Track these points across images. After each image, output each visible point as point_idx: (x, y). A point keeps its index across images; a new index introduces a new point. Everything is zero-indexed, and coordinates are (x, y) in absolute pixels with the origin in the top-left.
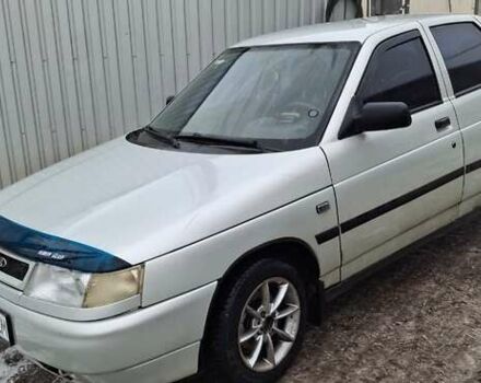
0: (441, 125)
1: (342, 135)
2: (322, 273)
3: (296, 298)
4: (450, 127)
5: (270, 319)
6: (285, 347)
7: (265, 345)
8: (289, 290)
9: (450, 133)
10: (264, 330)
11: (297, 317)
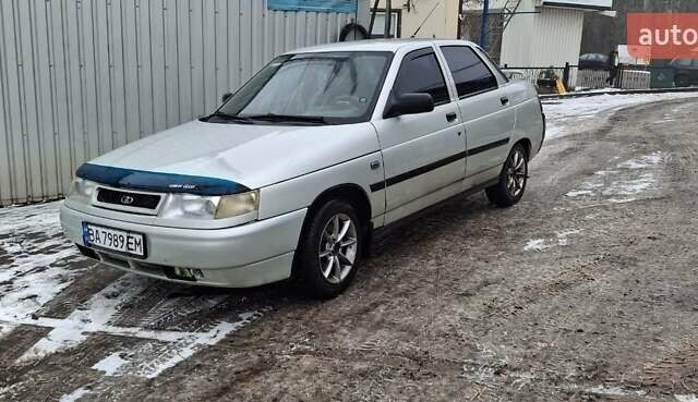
0: (451, 117)
1: (386, 116)
2: (373, 215)
3: (355, 234)
4: (457, 120)
5: (338, 245)
6: (348, 269)
7: (334, 264)
8: (350, 226)
9: (457, 125)
10: (334, 253)
11: (354, 247)
